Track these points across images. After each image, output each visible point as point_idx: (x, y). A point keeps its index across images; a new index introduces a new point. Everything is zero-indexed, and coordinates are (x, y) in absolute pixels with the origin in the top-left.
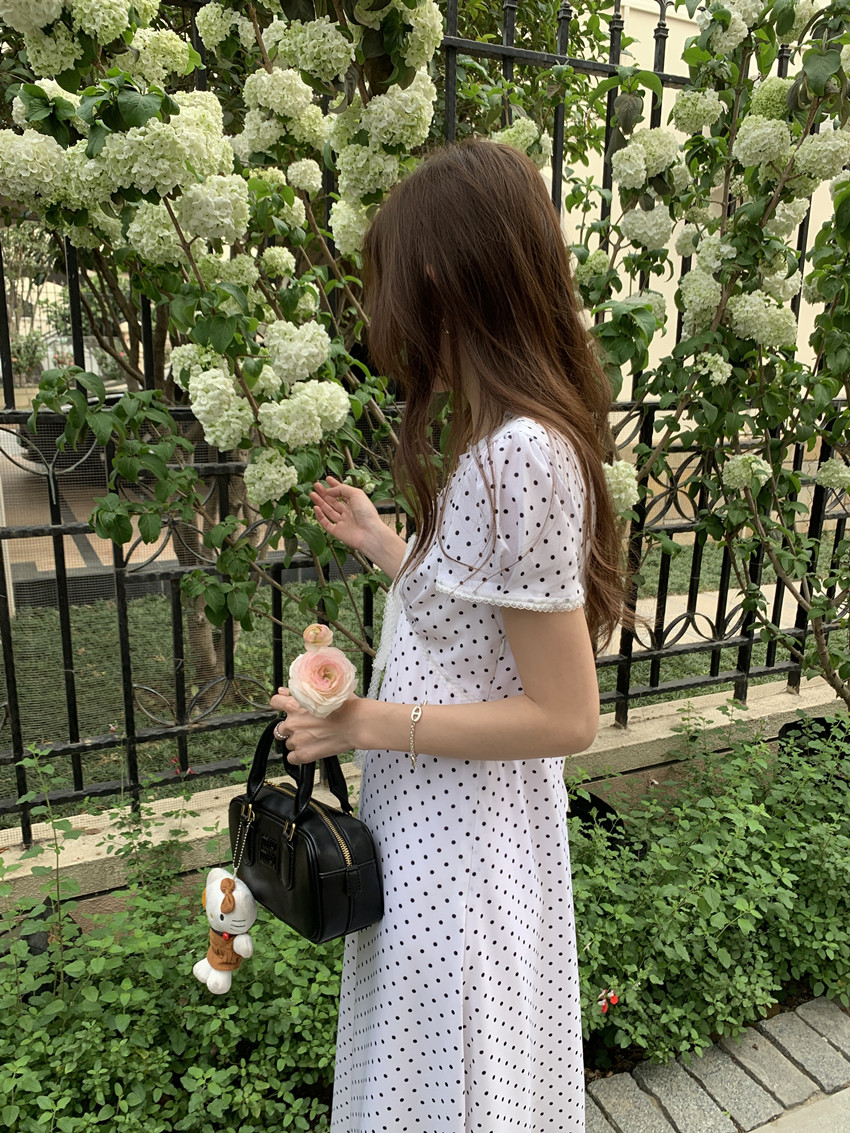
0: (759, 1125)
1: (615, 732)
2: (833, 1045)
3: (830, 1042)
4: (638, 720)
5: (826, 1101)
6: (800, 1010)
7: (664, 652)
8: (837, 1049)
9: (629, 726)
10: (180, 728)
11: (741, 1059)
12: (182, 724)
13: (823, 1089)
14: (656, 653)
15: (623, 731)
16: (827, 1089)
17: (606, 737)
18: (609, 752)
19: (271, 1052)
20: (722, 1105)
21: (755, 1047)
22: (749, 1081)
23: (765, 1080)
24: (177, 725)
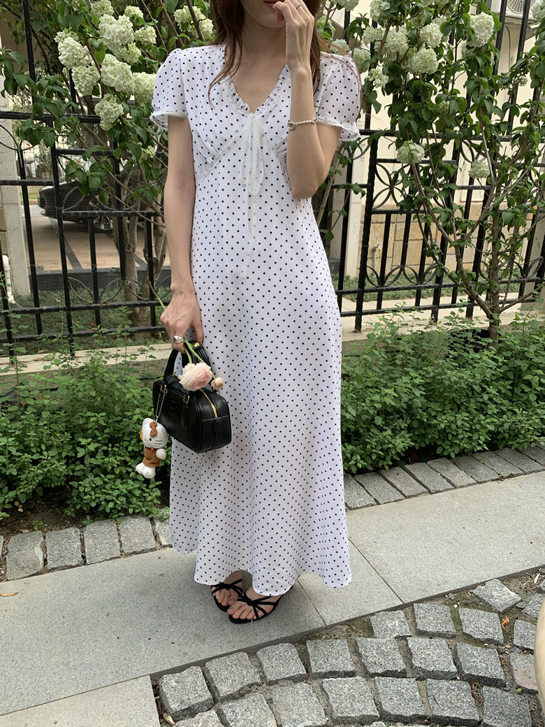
0: (389, 502)
1: (353, 334)
2: (443, 476)
3: (441, 475)
5: (430, 496)
6: (429, 463)
7: (385, 288)
8: (444, 477)
9: (362, 331)
10: (95, 305)
11: (388, 478)
12: (97, 303)
13: (429, 491)
14: (379, 288)
15: (358, 334)
16: (432, 491)
17: (348, 336)
18: (347, 342)
20: (372, 494)
21: (398, 474)
22: (390, 486)
23: (398, 486)
24: (94, 303)
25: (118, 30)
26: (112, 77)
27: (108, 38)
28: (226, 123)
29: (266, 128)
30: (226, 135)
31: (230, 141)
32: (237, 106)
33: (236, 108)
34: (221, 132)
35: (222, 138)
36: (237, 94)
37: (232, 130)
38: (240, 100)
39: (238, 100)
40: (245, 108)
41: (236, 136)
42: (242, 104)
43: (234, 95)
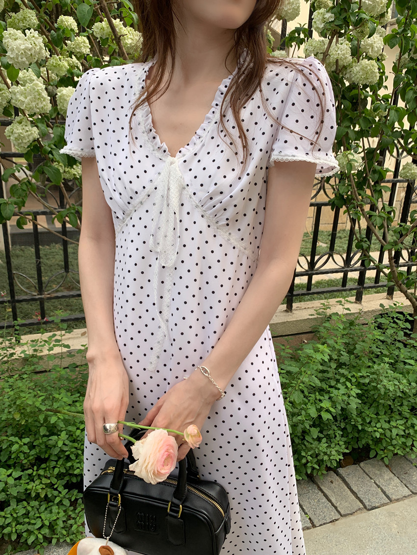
0: (324, 524)
1: (285, 314)
2: (377, 484)
3: (375, 482)
4: (299, 309)
5: (365, 514)
6: (362, 464)
7: (314, 272)
8: (379, 486)
9: (294, 312)
10: (40, 296)
11: (322, 488)
12: (41, 295)
13: (365, 507)
14: (310, 272)
15: (290, 313)
16: (368, 507)
17: (280, 316)
18: (279, 323)
19: (53, 464)
20: (306, 511)
21: (332, 482)
22: (324, 499)
23: (333, 500)
24: (38, 295)
25: (22, 47)
26: (22, 98)
27: (12, 56)
28: (139, 169)
29: (188, 178)
30: (137, 186)
31: (142, 195)
32: (153, 146)
33: (152, 149)
34: (131, 182)
35: (132, 190)
36: (154, 130)
37: (145, 179)
38: (158, 138)
39: (154, 138)
40: (163, 149)
41: (150, 187)
42: (159, 144)
43: (151, 130)
